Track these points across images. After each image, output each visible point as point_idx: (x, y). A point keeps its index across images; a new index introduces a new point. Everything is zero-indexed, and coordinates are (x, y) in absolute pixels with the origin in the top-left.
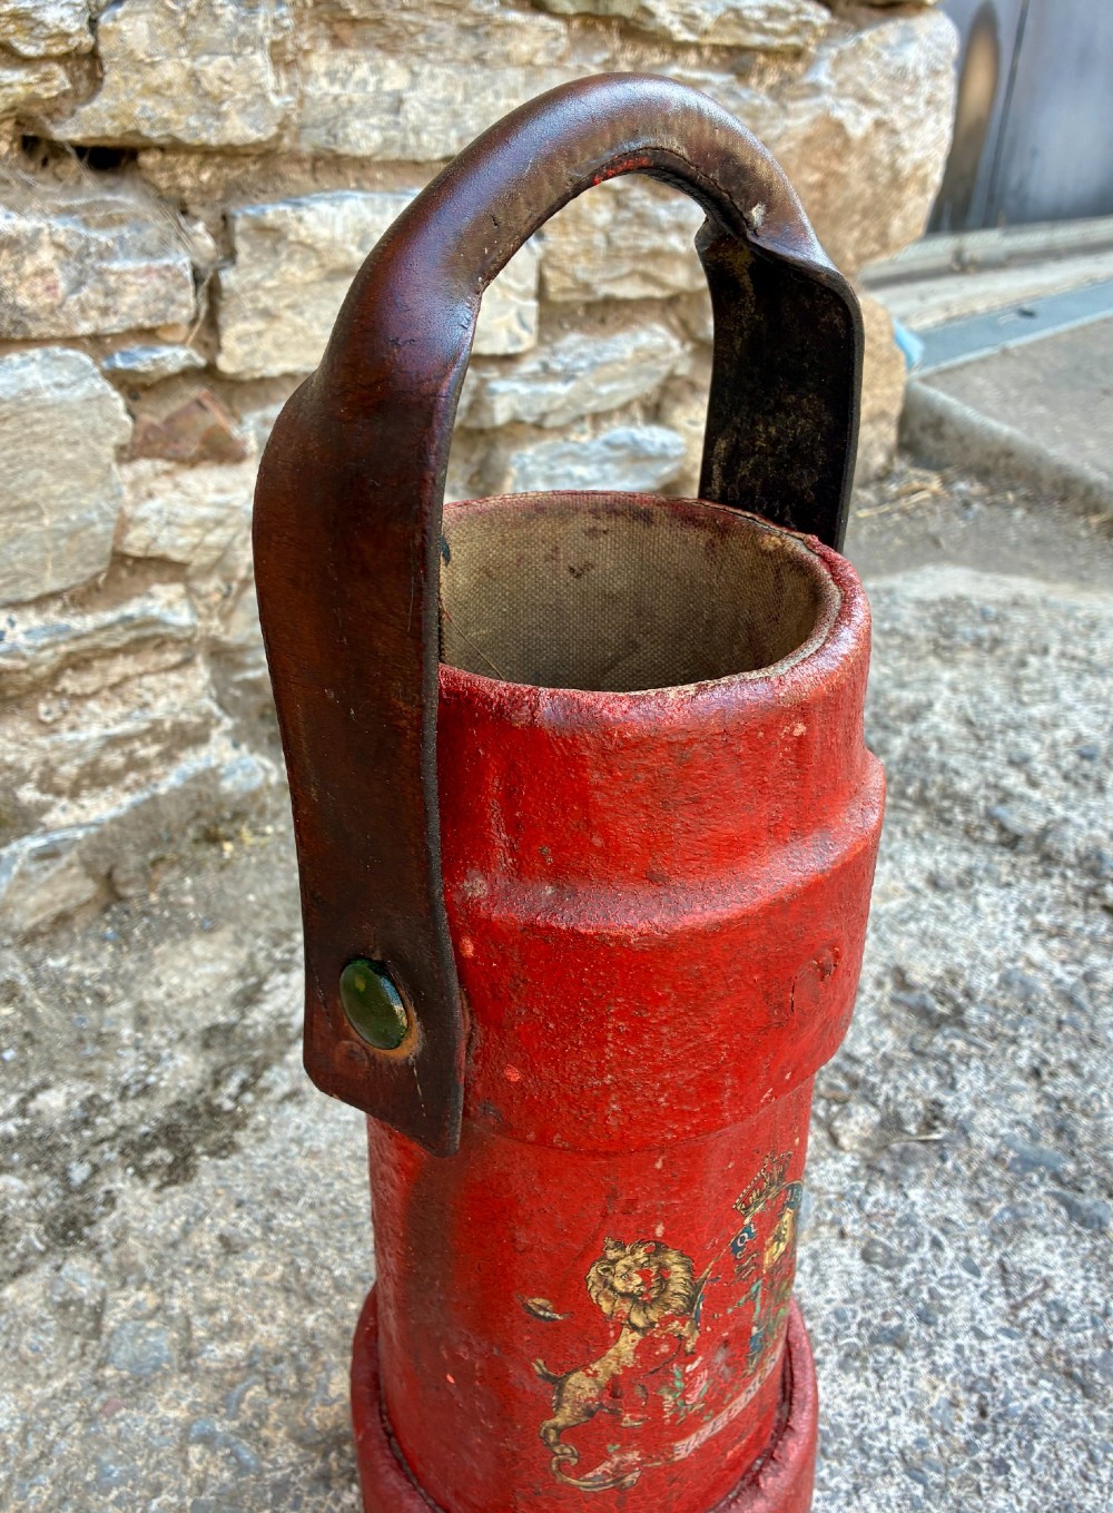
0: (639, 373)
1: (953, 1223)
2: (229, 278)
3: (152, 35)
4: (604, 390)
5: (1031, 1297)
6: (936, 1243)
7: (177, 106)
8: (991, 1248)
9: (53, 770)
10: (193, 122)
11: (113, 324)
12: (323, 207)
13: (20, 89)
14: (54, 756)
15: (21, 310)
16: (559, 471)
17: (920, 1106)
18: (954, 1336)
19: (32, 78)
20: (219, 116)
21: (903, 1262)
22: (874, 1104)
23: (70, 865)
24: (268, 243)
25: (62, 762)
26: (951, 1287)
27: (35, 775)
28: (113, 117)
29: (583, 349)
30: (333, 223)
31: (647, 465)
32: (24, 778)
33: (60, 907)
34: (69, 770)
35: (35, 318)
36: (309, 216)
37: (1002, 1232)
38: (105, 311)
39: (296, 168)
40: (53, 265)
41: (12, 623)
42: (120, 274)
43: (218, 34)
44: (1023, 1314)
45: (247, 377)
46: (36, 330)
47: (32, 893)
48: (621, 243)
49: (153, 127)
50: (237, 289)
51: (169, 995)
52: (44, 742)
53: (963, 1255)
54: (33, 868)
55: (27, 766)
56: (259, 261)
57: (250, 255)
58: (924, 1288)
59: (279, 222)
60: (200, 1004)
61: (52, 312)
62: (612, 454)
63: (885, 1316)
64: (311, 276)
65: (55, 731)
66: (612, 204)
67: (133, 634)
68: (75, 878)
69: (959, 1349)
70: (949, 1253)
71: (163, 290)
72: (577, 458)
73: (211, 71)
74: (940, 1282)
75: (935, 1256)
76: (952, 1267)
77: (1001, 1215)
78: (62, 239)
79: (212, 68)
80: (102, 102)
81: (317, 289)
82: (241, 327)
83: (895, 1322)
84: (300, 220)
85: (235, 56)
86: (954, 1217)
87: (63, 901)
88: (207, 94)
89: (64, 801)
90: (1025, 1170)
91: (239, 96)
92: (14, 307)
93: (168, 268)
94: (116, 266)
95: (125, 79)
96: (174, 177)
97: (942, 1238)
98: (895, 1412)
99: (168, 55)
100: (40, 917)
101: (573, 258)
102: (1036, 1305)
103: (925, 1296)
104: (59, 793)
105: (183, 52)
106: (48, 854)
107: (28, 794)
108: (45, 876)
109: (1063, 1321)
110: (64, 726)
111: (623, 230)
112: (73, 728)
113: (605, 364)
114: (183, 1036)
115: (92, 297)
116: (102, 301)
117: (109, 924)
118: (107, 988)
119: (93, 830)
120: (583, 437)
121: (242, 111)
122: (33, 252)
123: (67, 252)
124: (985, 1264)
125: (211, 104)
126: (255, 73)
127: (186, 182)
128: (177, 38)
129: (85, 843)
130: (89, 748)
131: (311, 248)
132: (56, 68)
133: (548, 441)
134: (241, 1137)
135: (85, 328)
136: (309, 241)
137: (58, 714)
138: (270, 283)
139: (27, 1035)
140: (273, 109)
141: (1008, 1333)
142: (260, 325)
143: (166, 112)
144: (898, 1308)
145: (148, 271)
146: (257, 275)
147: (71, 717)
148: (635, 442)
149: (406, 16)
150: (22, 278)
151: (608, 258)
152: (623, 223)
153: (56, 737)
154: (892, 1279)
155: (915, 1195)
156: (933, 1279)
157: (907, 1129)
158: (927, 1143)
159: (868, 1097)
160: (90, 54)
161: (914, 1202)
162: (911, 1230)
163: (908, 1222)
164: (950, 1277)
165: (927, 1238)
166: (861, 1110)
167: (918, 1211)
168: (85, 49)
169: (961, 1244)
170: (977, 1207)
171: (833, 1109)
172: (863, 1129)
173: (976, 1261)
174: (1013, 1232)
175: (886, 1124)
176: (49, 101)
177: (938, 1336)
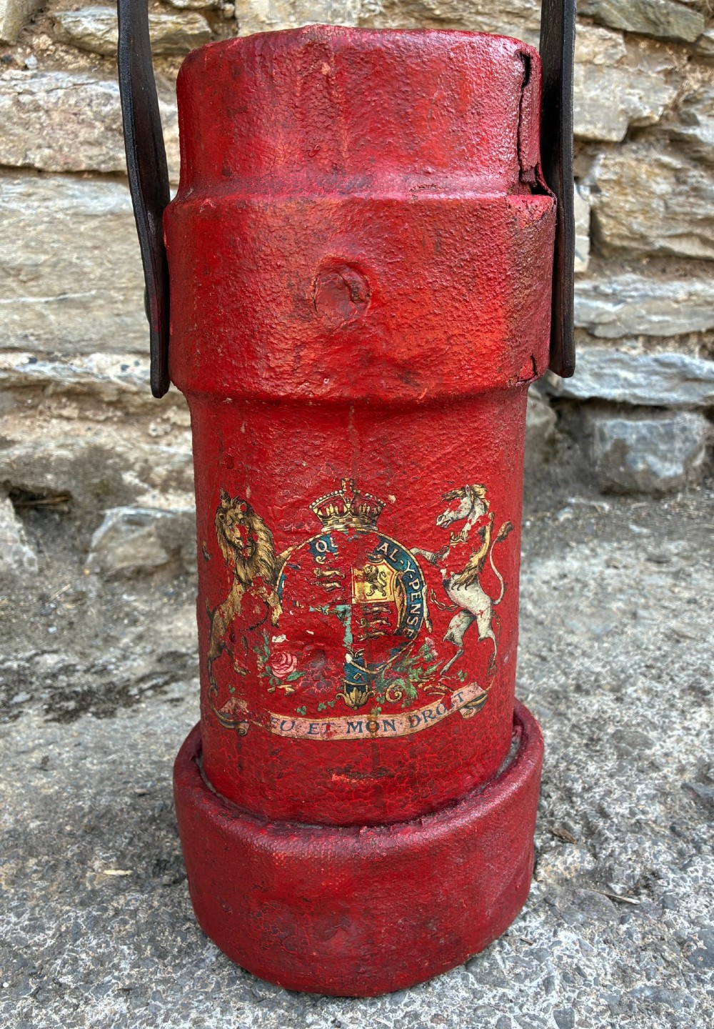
0: (693, 314)
1: (583, 975)
3: (272, 6)
4: (655, 318)
6: (548, 984)
8: (602, 1012)
9: (151, 468)
13: (170, 25)
14: (152, 459)
16: (607, 371)
17: (638, 872)
19: (180, 21)
21: (501, 983)
22: (595, 856)
23: (150, 535)
25: (158, 464)
27: (137, 467)
29: (639, 286)
31: (696, 385)
32: (129, 467)
33: (140, 562)
34: (161, 471)
37: (630, 1006)
41: (137, 364)
47: (121, 545)
48: (678, 209)
51: (170, 631)
52: (146, 447)
53: (568, 1006)
54: (124, 528)
55: (132, 459)
58: (499, 1014)
60: (181, 640)
62: (659, 369)
65: (156, 443)
66: (673, 180)
68: (153, 545)
70: (554, 998)
72: (624, 364)
74: (516, 1018)
75: (537, 994)
76: (545, 1010)
77: (642, 990)
85: (328, 23)
86: (587, 971)
87: (143, 559)
89: (156, 492)
90: (705, 964)
97: (557, 982)
99: (280, 19)
100: (125, 564)
101: (630, 213)
104: (154, 486)
105: (290, 17)
106: (134, 522)
107: (129, 478)
108: (132, 536)
110: (164, 441)
111: (681, 199)
112: (169, 445)
113: (655, 298)
114: (152, 652)
117: (174, 586)
118: (142, 618)
119: (169, 516)
120: (635, 351)
128: (289, 9)
129: (160, 524)
130: (176, 459)
132: (197, 16)
133: (600, 348)
134: (122, 711)
137: (161, 433)
139: (71, 624)
144: (455, 1018)
147: (170, 438)
148: (684, 365)
149: (480, 18)
151: (665, 219)
152: (680, 194)
153: (155, 447)
154: (474, 992)
155: (567, 936)
156: (516, 1009)
157: (612, 885)
158: (621, 902)
159: (594, 847)
160: (234, 18)
161: (559, 943)
162: (535, 962)
163: (538, 955)
164: (534, 1018)
165: (544, 975)
166: (577, 853)
167: (557, 951)
168: (229, 14)
169: (574, 996)
170: (624, 974)
171: (553, 843)
172: (567, 869)
173: (577, 1018)
174: (640, 1010)
175: (592, 874)
176: (194, 36)
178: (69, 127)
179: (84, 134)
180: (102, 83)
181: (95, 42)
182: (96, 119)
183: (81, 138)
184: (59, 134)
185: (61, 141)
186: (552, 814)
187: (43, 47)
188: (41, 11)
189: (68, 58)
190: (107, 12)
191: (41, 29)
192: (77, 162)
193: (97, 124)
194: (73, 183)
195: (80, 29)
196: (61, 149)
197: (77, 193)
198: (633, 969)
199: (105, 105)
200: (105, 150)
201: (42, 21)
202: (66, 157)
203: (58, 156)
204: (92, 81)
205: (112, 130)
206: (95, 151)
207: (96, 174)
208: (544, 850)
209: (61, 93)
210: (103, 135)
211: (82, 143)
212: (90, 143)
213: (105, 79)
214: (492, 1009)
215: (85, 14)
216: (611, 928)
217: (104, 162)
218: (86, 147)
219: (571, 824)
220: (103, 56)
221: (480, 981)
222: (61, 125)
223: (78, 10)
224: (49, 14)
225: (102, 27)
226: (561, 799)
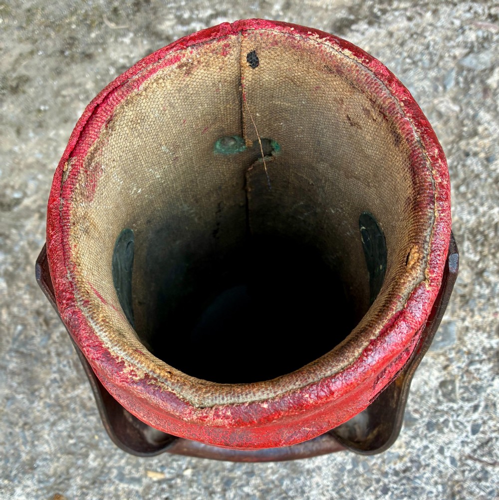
5: (480, 461)
6: (476, 408)
8: (495, 431)
18: (431, 442)
21: (454, 401)
26: (456, 427)
44: (470, 462)
53: (480, 422)
58: (446, 417)
63: (416, 411)
69: (426, 447)
70: (475, 416)
74: (454, 422)
75: (468, 411)
76: (468, 422)
83: (417, 416)
97: (480, 409)
102: (479, 466)
103: (442, 420)
109: (480, 480)
124: (484, 433)
141: (453, 461)
144: (425, 413)
154: (439, 402)
156: (455, 417)
161: (493, 385)
162: (475, 394)
163: (478, 389)
164: (462, 423)
165: (476, 402)
167: (489, 390)
169: (485, 418)
173: (482, 429)
177: (426, 436)
214: (444, 413)
221: (443, 396)
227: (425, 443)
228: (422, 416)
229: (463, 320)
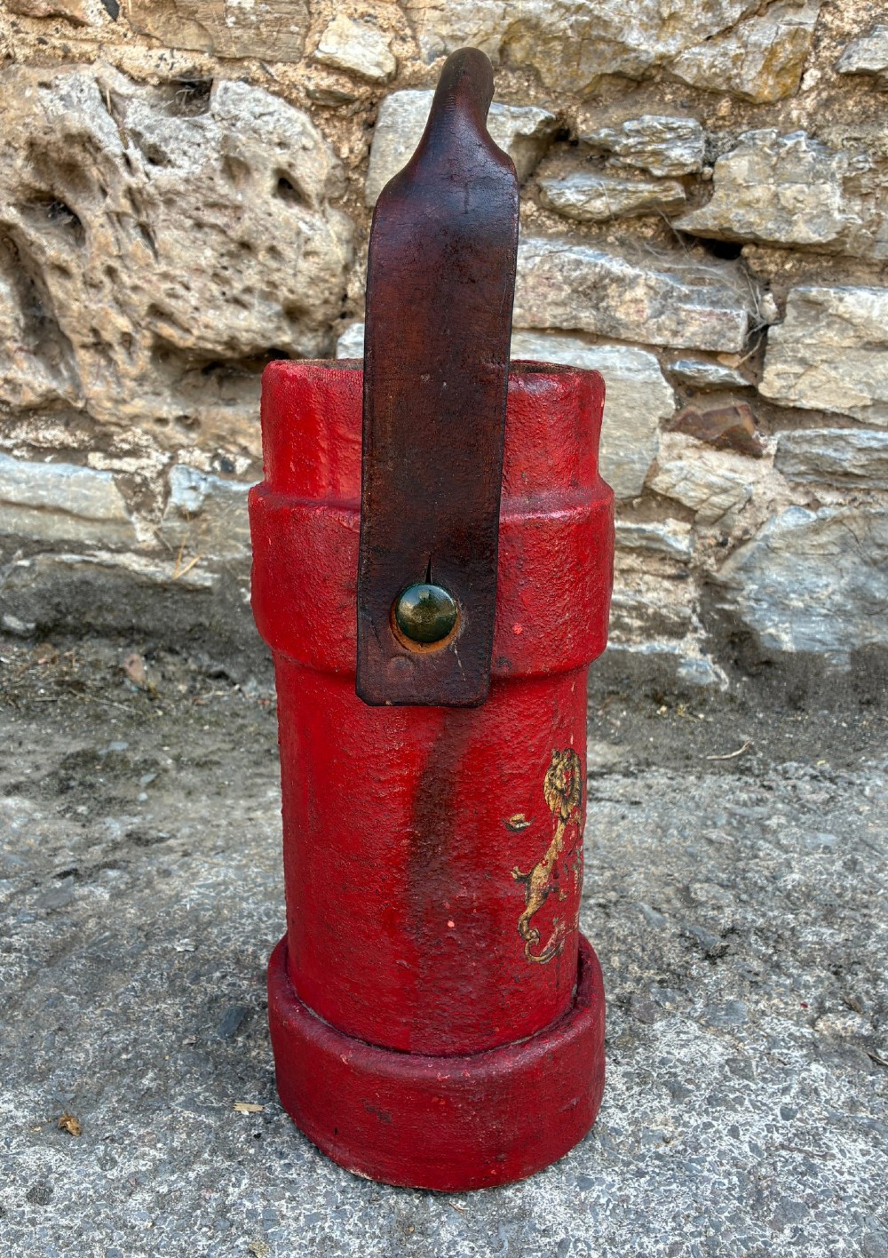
1: (817, 1093)
2: (774, 331)
3: (751, 169)
5: (800, 1151)
6: (785, 1091)
7: (760, 214)
8: (821, 1120)
10: (770, 225)
11: (679, 342)
12: (864, 294)
13: (646, 194)
15: (618, 320)
18: (716, 1119)
19: (656, 189)
20: (790, 223)
21: (748, 1079)
22: (875, 1027)
24: (813, 313)
26: (755, 1106)
28: (715, 218)
30: (872, 306)
35: (626, 326)
36: (848, 298)
37: (846, 1124)
38: (675, 333)
39: (867, 270)
40: (644, 298)
42: (689, 312)
43: (800, 170)
44: (784, 1153)
45: (782, 403)
46: (624, 334)
49: (741, 227)
50: (780, 339)
53: (794, 1107)
56: (803, 324)
57: (795, 318)
58: (738, 1094)
59: (821, 298)
61: (638, 326)
64: (846, 343)
67: (644, 543)
69: (708, 1126)
70: (787, 1099)
71: (718, 328)
73: (788, 193)
74: (751, 1101)
75: (774, 1093)
76: (775, 1104)
77: (862, 1118)
78: (652, 283)
79: (789, 192)
80: (710, 209)
81: (854, 354)
82: (780, 367)
83: (691, 1087)
84: (841, 300)
85: (809, 184)
86: (823, 1093)
88: (784, 208)
91: (808, 210)
92: (613, 318)
93: (725, 314)
94: (688, 307)
95: (728, 196)
96: (762, 264)
97: (793, 1092)
98: (623, 1108)
99: (760, 182)
102: (799, 1157)
103: (731, 1096)
105: (771, 180)
109: (803, 1174)
115: (667, 322)
116: (673, 327)
121: (809, 221)
122: (632, 288)
123: (656, 293)
124: (800, 1120)
125: (786, 214)
126: (823, 197)
127: (772, 267)
128: (769, 171)
131: (848, 321)
132: (674, 184)
135: (658, 340)
136: (847, 316)
138: (808, 341)
140: (834, 222)
141: (754, 1148)
142: (798, 369)
143: (753, 218)
144: (704, 1086)
145: (711, 314)
146: (799, 334)
150: (622, 303)
154: (725, 1077)
155: (817, 1069)
156: (753, 1097)
157: (879, 1051)
158: (881, 1064)
159: (878, 1020)
160: (711, 180)
161: (809, 1070)
162: (783, 1076)
163: (787, 1073)
164: (764, 1104)
165: (785, 1084)
166: (858, 1020)
167: (804, 1074)
168: (707, 177)
169: (803, 1103)
170: (853, 1105)
171: (841, 1008)
172: (845, 1029)
173: (798, 1116)
174: (853, 1129)
175: (866, 1039)
176: (667, 203)
177: (706, 1111)
178: (541, 290)
179: (552, 296)
180: (576, 249)
181: (575, 212)
182: (565, 282)
183: (549, 300)
184: (531, 295)
185: (532, 302)
186: (851, 988)
187: (529, 213)
188: (531, 175)
189: (548, 223)
190: (589, 183)
191: (529, 195)
192: (543, 320)
193: (566, 287)
194: (537, 339)
195: (562, 200)
196: (530, 308)
197: (539, 348)
198: (862, 1104)
199: (575, 270)
200: (568, 309)
201: (531, 187)
202: (534, 316)
203: (527, 315)
204: (566, 247)
205: (578, 292)
206: (560, 310)
207: (558, 331)
208: (830, 1010)
209: (537, 259)
210: (570, 297)
211: (549, 304)
212: (557, 304)
213: (579, 244)
214: (733, 1090)
215: (569, 184)
216: (859, 1076)
217: (566, 320)
218: (553, 307)
219: (865, 999)
220: (580, 223)
221: (732, 1072)
222: (534, 288)
223: (563, 179)
224: (539, 180)
225: (583, 198)
226: (868, 980)
227: (705, 1119)
228: (698, 1088)
229: (757, 1003)
